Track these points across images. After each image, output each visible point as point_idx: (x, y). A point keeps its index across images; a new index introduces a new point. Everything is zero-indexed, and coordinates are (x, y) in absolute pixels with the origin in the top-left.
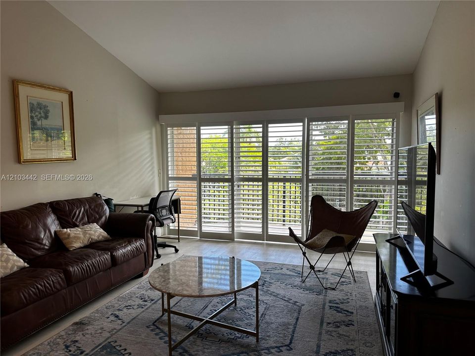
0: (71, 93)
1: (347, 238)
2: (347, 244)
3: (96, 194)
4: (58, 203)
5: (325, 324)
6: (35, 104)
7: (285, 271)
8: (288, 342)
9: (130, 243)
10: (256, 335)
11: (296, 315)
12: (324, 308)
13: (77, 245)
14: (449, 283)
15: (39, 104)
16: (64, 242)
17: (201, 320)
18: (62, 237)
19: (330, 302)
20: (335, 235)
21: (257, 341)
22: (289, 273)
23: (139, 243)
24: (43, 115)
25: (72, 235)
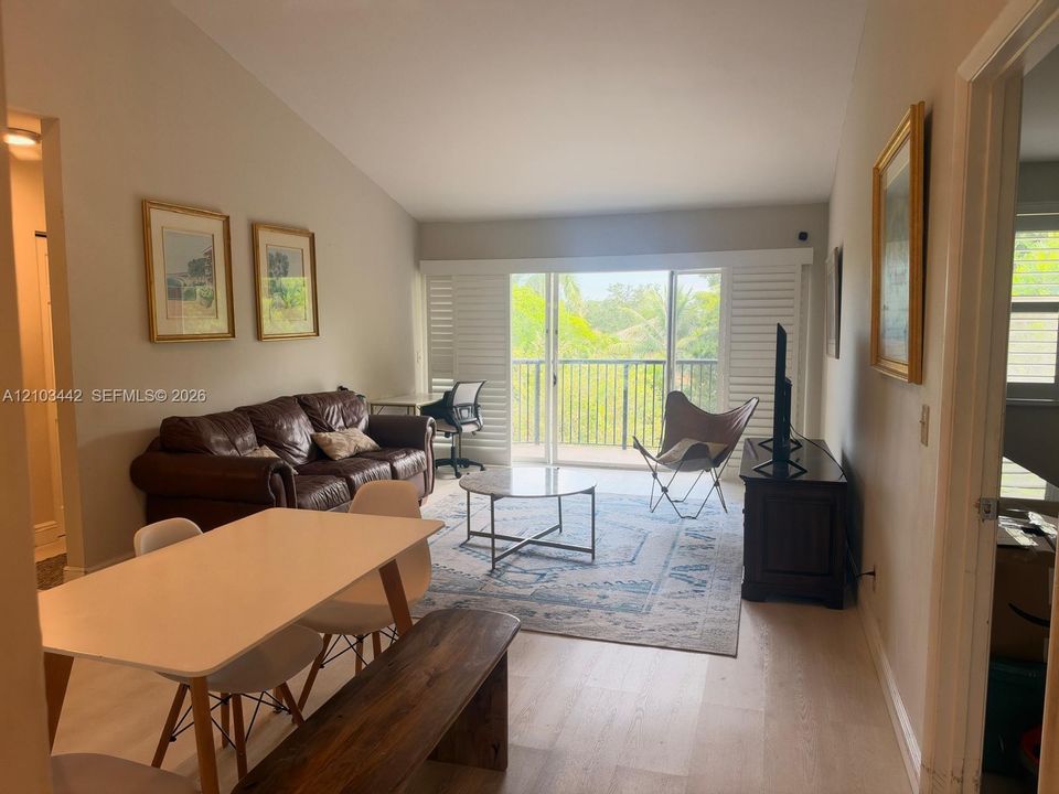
0: (313, 235)
1: (714, 448)
2: (714, 456)
3: (341, 388)
4: (306, 397)
5: (677, 548)
6: (274, 254)
7: (625, 501)
8: (631, 559)
9: (408, 454)
10: (592, 551)
11: (641, 540)
12: (678, 535)
13: (343, 454)
14: (804, 471)
15: (278, 255)
16: (325, 449)
17: (519, 540)
18: (320, 443)
19: (687, 529)
20: (694, 442)
21: (593, 558)
22: (631, 503)
23: (418, 456)
24: (282, 270)
25: (334, 441)
